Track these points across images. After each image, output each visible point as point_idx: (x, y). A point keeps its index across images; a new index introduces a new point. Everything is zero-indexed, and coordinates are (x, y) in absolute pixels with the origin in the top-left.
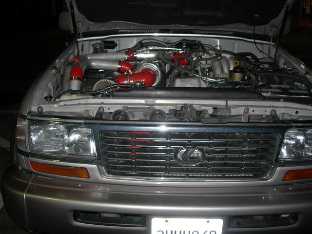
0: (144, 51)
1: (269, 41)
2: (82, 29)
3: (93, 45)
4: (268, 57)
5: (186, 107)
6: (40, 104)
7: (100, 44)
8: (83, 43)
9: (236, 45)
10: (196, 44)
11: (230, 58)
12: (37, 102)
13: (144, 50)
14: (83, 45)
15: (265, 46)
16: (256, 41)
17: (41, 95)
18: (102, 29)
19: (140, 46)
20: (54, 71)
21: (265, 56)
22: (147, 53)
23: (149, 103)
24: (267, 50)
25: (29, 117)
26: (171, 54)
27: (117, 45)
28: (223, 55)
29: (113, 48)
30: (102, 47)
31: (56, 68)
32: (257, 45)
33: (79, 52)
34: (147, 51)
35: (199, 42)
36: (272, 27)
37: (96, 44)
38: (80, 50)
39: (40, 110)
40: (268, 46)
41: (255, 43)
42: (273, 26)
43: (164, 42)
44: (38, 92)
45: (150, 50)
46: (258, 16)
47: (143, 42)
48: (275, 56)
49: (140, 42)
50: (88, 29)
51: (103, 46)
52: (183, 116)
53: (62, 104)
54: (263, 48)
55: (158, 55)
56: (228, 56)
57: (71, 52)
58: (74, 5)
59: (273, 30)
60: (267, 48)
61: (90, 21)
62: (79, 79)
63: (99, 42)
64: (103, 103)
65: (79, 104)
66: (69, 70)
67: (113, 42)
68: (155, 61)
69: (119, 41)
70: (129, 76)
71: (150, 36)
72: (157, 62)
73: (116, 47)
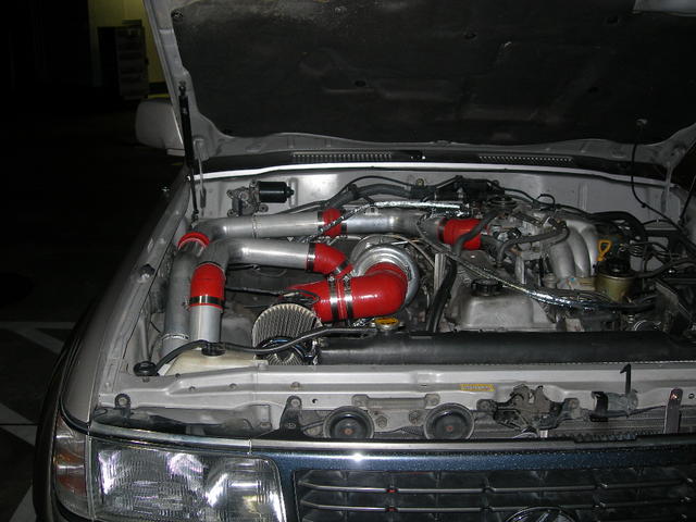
1: (664, 180)
2: (203, 153)
3: (230, 193)
4: (660, 217)
5: (524, 393)
6: (121, 388)
7: (249, 189)
8: (206, 185)
9: (585, 189)
10: (489, 190)
11: (585, 230)
12: (112, 378)
13: (366, 209)
14: (204, 191)
15: (652, 190)
16: (636, 179)
17: (120, 358)
18: (254, 151)
19: (351, 195)
20: (146, 277)
21: (653, 216)
22: (374, 217)
23: (421, 381)
24: (659, 200)
25: (94, 426)
26: (435, 219)
27: (292, 192)
28: (569, 223)
29: (282, 199)
30: (254, 199)
31: (149, 269)
32: (636, 189)
34: (373, 210)
35: (495, 183)
36: (676, 147)
37: (239, 190)
39: (122, 403)
40: (661, 191)
41: (632, 184)
42: (678, 146)
43: (407, 184)
44: (112, 346)
45: (380, 209)
46: (644, 122)
47: (359, 184)
48: (682, 217)
49: (351, 186)
50: (219, 151)
51: (258, 197)
52: (516, 418)
53: (183, 384)
54: (648, 195)
55: (401, 221)
56: (580, 226)
57: (177, 213)
58: (190, 95)
59: (677, 153)
60: (657, 197)
61: (225, 133)
62: (213, 301)
63: (247, 184)
64: (299, 385)
65: (232, 387)
66: (183, 273)
67: (282, 185)
68: (400, 240)
69: (296, 181)
70: (340, 287)
71: (373, 168)
72: (406, 245)
73: (289, 196)
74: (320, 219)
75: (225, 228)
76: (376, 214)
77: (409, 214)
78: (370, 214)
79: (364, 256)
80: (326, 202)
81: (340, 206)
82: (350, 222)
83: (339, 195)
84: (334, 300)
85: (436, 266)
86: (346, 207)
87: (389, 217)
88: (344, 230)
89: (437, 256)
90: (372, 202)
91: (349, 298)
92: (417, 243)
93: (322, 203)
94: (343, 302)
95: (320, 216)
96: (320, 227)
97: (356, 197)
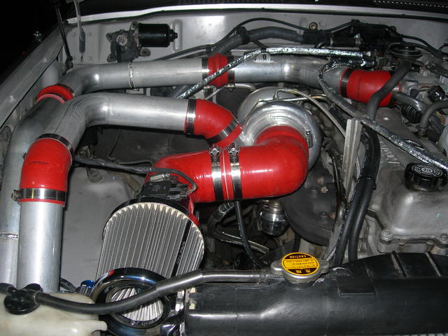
0: (255, 57)
3: (110, 36)
8: (85, 28)
13: (257, 55)
14: (83, 34)
19: (239, 39)
22: (266, 65)
27: (175, 36)
29: (165, 43)
30: (134, 43)
33: (70, 58)
34: (264, 57)
37: (118, 33)
38: (75, 51)
43: (300, 28)
45: (272, 55)
47: (248, 27)
49: (239, 29)
51: (137, 40)
55: (297, 70)
57: (45, 60)
63: (127, 27)
67: (164, 28)
68: (298, 96)
69: (181, 23)
70: (225, 160)
71: (263, 10)
72: (304, 102)
73: (172, 40)
74: (204, 65)
75: (97, 77)
76: (268, 61)
77: (305, 62)
78: (262, 61)
79: (255, 116)
80: (213, 46)
81: (228, 51)
82: (239, 70)
83: (227, 38)
84: (216, 175)
85: (347, 134)
86: (234, 52)
87: (282, 64)
88: (231, 78)
89: (349, 122)
90: (264, 48)
91: (236, 173)
92: (319, 100)
93: (208, 47)
94: (229, 177)
95: (205, 63)
96: (205, 76)
97: (246, 41)
